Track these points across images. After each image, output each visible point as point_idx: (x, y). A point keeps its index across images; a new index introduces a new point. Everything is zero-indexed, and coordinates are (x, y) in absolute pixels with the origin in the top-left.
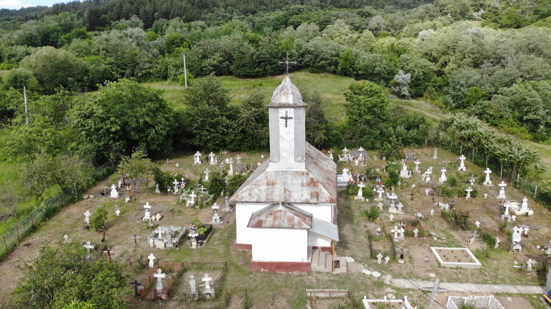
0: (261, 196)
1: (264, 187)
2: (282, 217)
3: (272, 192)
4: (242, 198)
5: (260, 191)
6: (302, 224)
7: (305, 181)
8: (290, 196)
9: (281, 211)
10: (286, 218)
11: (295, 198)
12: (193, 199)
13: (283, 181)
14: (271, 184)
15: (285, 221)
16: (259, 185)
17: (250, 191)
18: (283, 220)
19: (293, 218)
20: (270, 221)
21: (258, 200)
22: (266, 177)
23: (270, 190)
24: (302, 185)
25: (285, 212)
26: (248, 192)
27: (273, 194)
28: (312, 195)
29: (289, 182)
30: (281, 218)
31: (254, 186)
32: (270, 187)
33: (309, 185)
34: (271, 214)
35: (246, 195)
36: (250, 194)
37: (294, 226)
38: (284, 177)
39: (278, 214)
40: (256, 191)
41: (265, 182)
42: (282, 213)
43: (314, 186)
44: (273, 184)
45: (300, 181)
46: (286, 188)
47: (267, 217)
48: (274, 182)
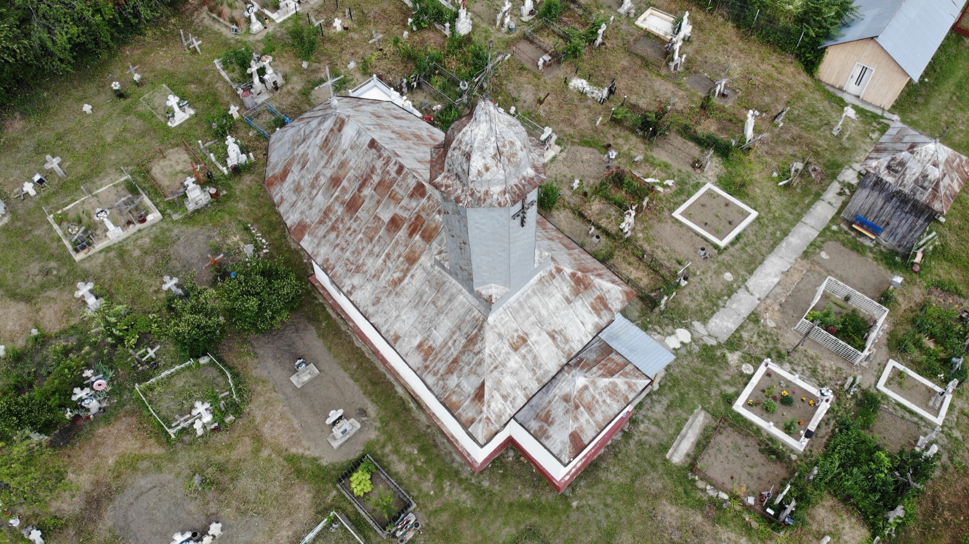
0: (525, 384)
1: (514, 361)
2: (597, 397)
3: (535, 357)
4: (499, 417)
5: (514, 373)
6: (634, 384)
7: (567, 290)
8: (567, 341)
9: (586, 388)
10: (604, 394)
11: (578, 338)
12: (204, 413)
13: (533, 319)
14: (520, 343)
15: (608, 401)
16: (504, 365)
17: (498, 390)
18: (604, 401)
19: (615, 385)
20: (588, 422)
21: (526, 396)
22: (500, 335)
23: (529, 357)
24: (569, 301)
25: (593, 383)
26: (497, 395)
27: (540, 361)
28: (596, 310)
29: (544, 312)
30: (597, 402)
31: (495, 373)
32: (523, 350)
33: (577, 293)
34: (577, 407)
35: (500, 406)
36: (505, 397)
37: (627, 398)
38: (528, 311)
39: (587, 397)
40: (508, 380)
41: (506, 348)
42: (591, 389)
43: (586, 288)
44: (524, 341)
45: (559, 296)
46: (550, 330)
47: (576, 419)
48: (521, 333)
